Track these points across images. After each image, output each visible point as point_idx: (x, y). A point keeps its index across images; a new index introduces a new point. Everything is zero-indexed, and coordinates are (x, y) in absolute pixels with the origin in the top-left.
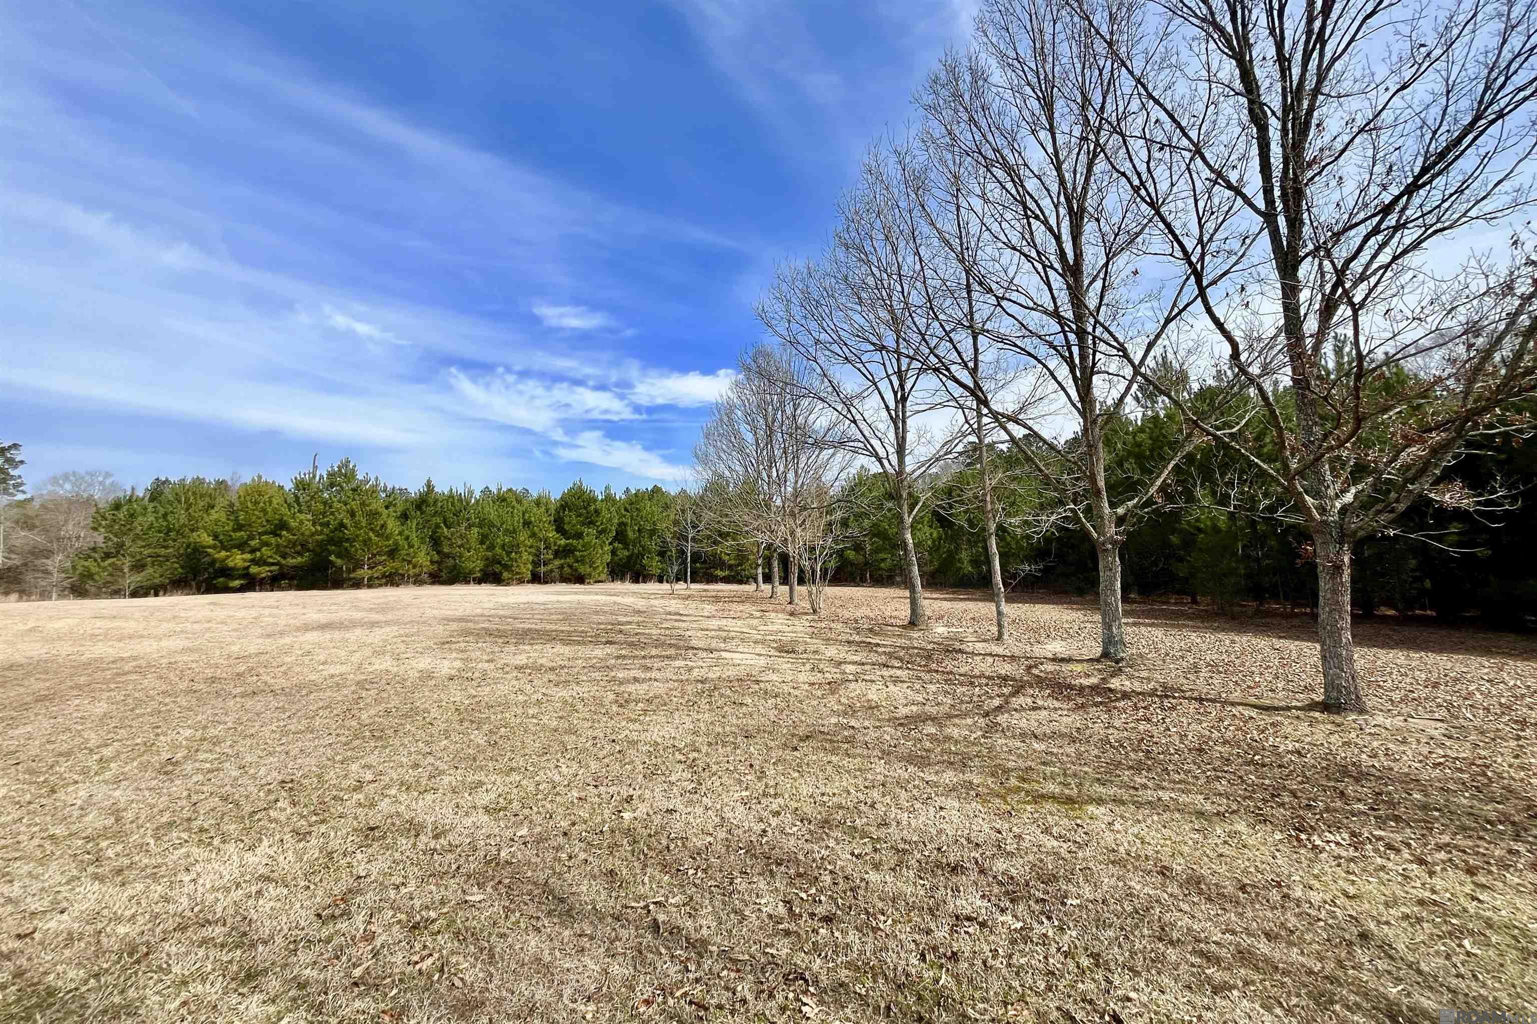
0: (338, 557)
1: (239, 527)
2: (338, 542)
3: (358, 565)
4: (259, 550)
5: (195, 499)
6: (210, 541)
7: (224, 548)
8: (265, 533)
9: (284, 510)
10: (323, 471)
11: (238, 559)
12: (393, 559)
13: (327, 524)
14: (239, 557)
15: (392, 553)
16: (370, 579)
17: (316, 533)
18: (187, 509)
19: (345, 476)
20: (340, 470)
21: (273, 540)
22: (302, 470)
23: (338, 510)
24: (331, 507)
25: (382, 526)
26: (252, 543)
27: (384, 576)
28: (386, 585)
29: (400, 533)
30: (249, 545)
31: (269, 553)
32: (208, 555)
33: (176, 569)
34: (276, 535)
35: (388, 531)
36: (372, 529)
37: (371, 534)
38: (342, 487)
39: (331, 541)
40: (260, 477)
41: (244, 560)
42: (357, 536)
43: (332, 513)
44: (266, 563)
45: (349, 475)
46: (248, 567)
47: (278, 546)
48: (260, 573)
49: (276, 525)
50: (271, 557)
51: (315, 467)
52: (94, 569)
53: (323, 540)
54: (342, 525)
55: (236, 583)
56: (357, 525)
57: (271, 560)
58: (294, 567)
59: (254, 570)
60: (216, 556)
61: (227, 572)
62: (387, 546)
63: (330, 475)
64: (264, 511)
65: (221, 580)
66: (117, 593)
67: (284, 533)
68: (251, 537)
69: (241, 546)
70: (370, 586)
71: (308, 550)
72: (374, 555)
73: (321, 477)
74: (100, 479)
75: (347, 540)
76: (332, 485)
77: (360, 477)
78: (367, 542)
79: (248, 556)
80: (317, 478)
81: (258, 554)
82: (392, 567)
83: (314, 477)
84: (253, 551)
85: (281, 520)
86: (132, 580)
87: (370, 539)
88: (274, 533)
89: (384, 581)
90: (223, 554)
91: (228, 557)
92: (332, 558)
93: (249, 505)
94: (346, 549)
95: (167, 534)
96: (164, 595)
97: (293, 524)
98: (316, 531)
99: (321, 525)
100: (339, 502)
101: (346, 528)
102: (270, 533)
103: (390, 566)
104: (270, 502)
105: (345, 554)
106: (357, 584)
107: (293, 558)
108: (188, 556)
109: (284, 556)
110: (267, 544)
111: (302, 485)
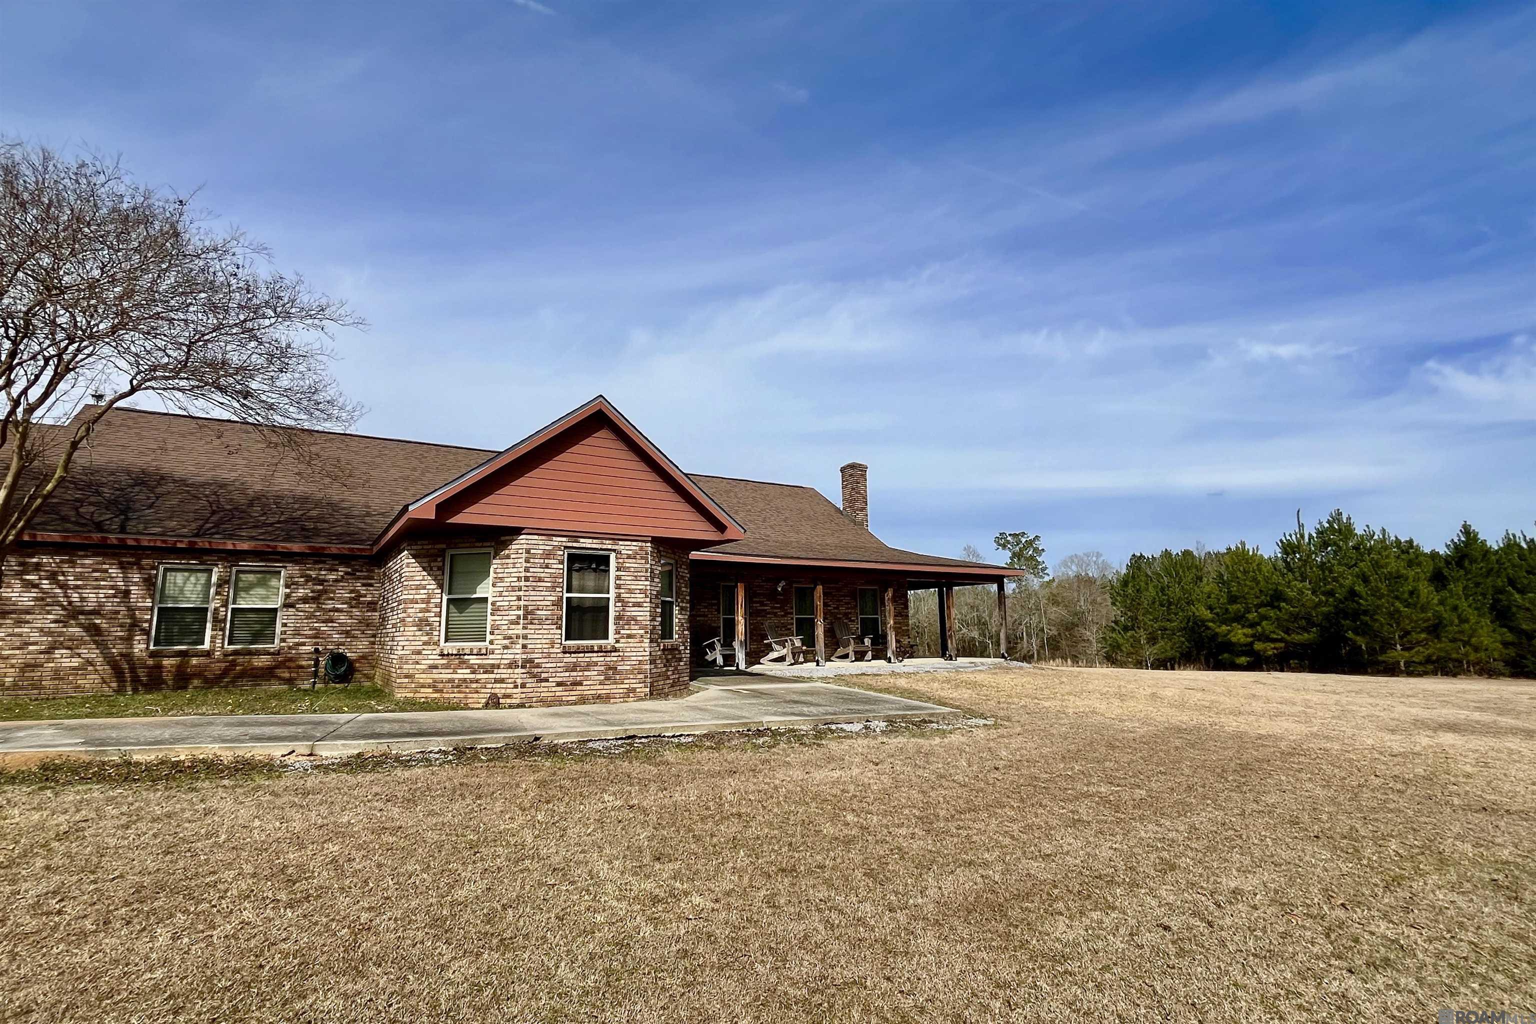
0: (1356, 633)
1: (1233, 599)
2: (1355, 615)
3: (1387, 645)
4: (1258, 624)
5: (1184, 572)
6: (1208, 614)
7: (1224, 622)
8: (1262, 605)
9: (1275, 578)
10: (1310, 530)
11: (1239, 634)
12: (1438, 637)
13: (1331, 593)
14: (1240, 631)
15: (1435, 629)
16: (1408, 664)
17: (1319, 604)
18: (1179, 583)
19: (1340, 530)
20: (1331, 526)
21: (1272, 613)
22: (1289, 530)
23: (1341, 575)
24: (1331, 572)
25: (1411, 593)
26: (1250, 616)
27: (1428, 660)
28: (1434, 673)
29: (1442, 602)
30: (1247, 619)
31: (1272, 628)
32: (1208, 628)
33: (1183, 643)
34: (1273, 607)
35: (1423, 599)
36: (1397, 598)
37: (1397, 604)
38: (1338, 546)
39: (1341, 613)
40: (1243, 544)
41: (1244, 634)
42: (1378, 607)
43: (1335, 579)
44: (1269, 639)
45: (1346, 531)
46: (1252, 644)
47: (1278, 619)
48: (1265, 650)
49: (1271, 596)
50: (1274, 632)
51: (1301, 526)
52: (1121, 641)
53: (1330, 613)
54: (1353, 594)
55: (1243, 660)
56: (1376, 593)
57: (1275, 636)
58: (1302, 645)
59: (1258, 646)
60: (1217, 630)
61: (1228, 646)
62: (1425, 621)
63: (1319, 533)
64: (1254, 579)
65: (1226, 655)
66: (1140, 664)
67: (1283, 604)
68: (1248, 611)
69: (1239, 618)
70: (1410, 674)
71: (1314, 625)
72: (1407, 633)
73: (1310, 536)
74: (1094, 559)
75: (1365, 612)
76: (1325, 544)
77: (1359, 531)
78: (1394, 615)
79: (1249, 631)
80: (1307, 540)
81: (1259, 628)
82: (1440, 649)
83: (1302, 536)
84: (1252, 625)
85: (1276, 590)
86: (1149, 652)
87: (1398, 611)
88: (1271, 605)
89: (1430, 667)
90: (1224, 628)
91: (1230, 632)
92: (1350, 634)
93: (1239, 575)
94: (1366, 624)
95: (1169, 609)
96: (1179, 668)
97: (1291, 594)
98: (1320, 601)
99: (1324, 593)
100: (1340, 564)
101: (1361, 598)
102: (1266, 606)
103: (1435, 648)
104: (1260, 570)
105: (1364, 630)
106: (1391, 670)
107: (1298, 633)
108: (1192, 630)
109: (1287, 631)
110: (1265, 618)
111: (1288, 548)
